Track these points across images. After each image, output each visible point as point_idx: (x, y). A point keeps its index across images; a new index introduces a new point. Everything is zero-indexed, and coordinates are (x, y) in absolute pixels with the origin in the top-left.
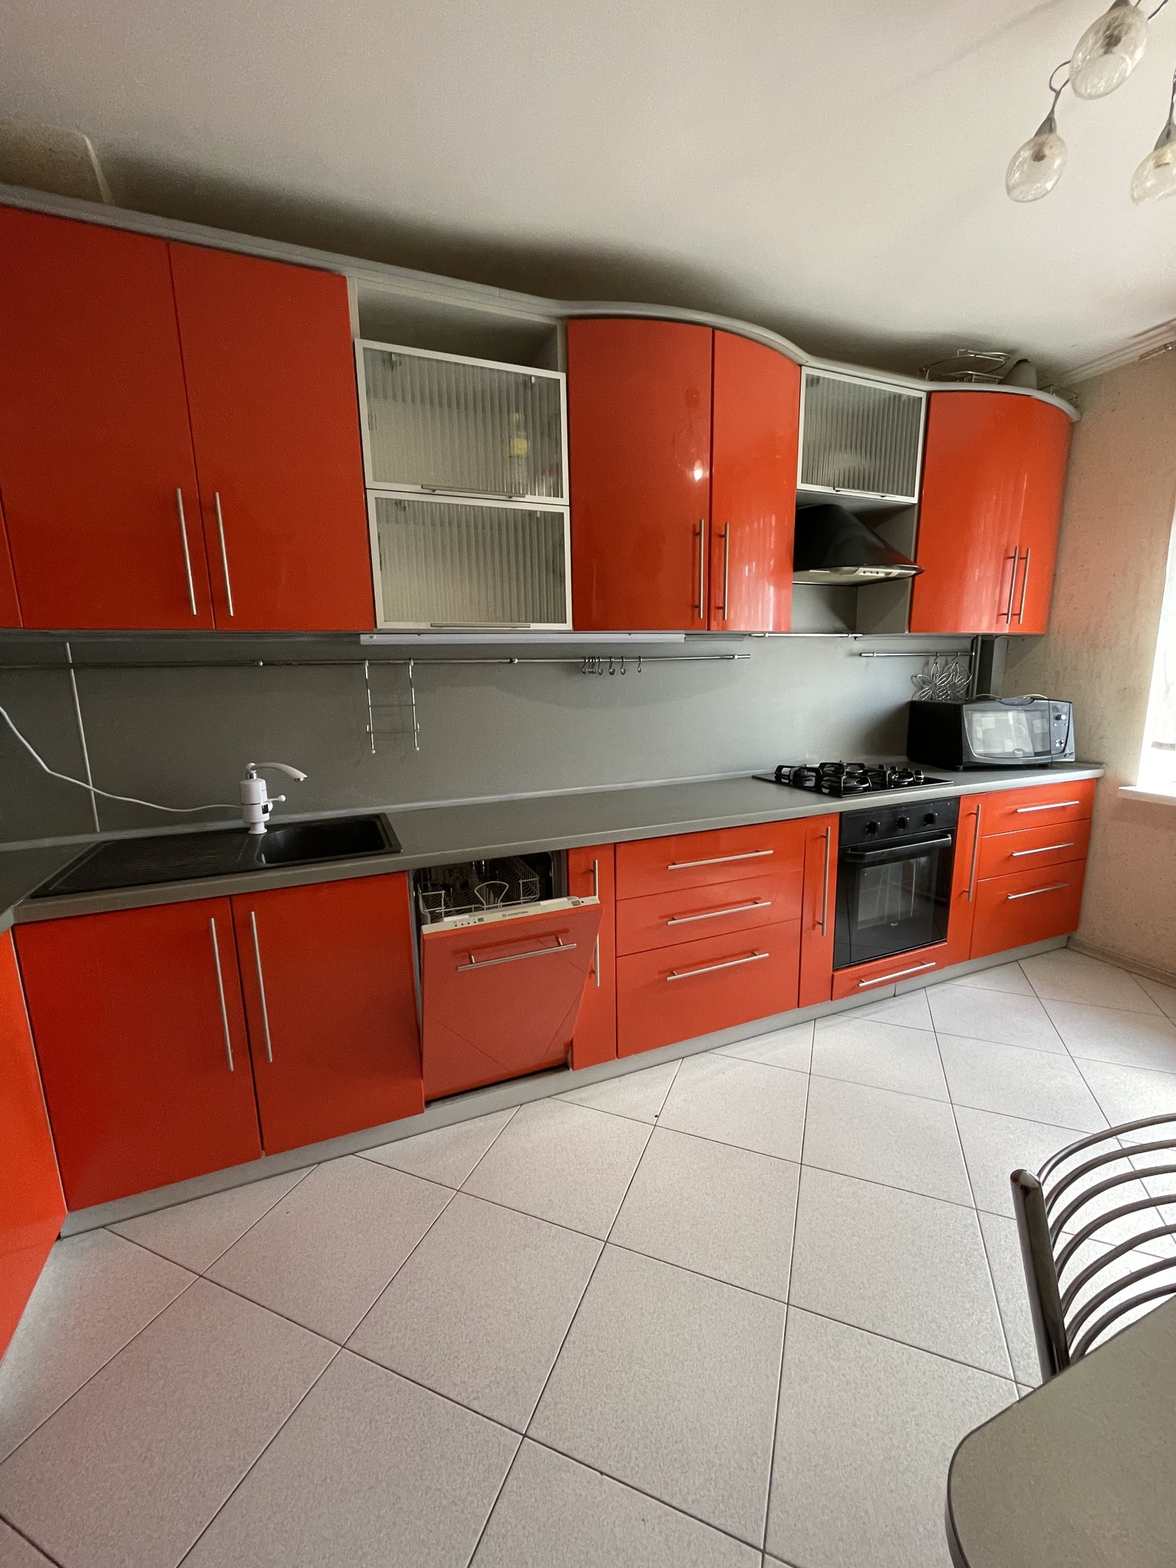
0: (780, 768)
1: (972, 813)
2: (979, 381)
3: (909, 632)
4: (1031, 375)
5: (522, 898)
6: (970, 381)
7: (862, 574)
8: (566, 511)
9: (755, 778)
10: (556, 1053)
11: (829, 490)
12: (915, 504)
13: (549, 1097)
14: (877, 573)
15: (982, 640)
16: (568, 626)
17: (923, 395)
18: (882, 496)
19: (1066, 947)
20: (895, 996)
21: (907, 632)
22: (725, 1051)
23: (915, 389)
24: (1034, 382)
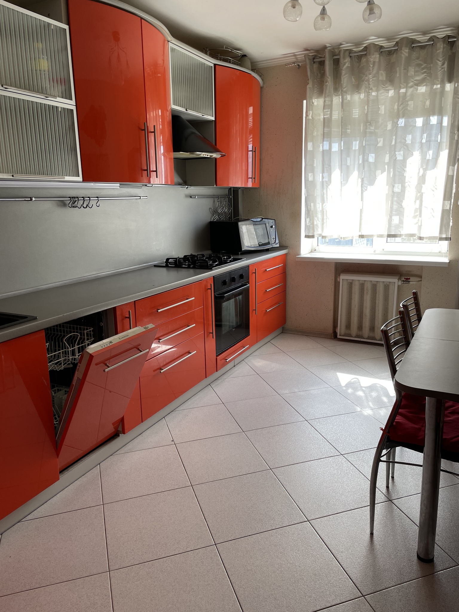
0: (168, 259)
1: (253, 273)
2: (234, 63)
3: (216, 186)
4: (249, 64)
5: (86, 342)
6: (230, 62)
7: (202, 156)
8: (74, 108)
9: (155, 266)
10: (110, 429)
11: (183, 110)
12: (213, 120)
13: (111, 455)
14: (208, 155)
15: (233, 190)
16: (80, 179)
17: (213, 65)
18: (203, 115)
19: (282, 332)
20: (234, 366)
21: (215, 186)
22: (181, 408)
23: (209, 61)
24: (250, 67)
